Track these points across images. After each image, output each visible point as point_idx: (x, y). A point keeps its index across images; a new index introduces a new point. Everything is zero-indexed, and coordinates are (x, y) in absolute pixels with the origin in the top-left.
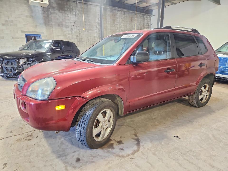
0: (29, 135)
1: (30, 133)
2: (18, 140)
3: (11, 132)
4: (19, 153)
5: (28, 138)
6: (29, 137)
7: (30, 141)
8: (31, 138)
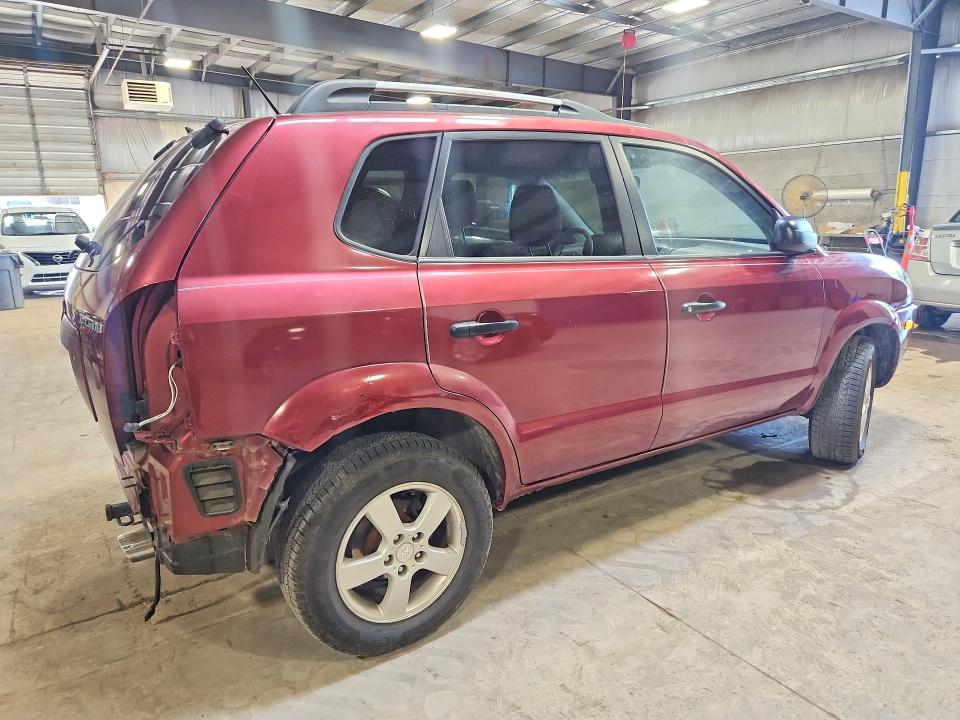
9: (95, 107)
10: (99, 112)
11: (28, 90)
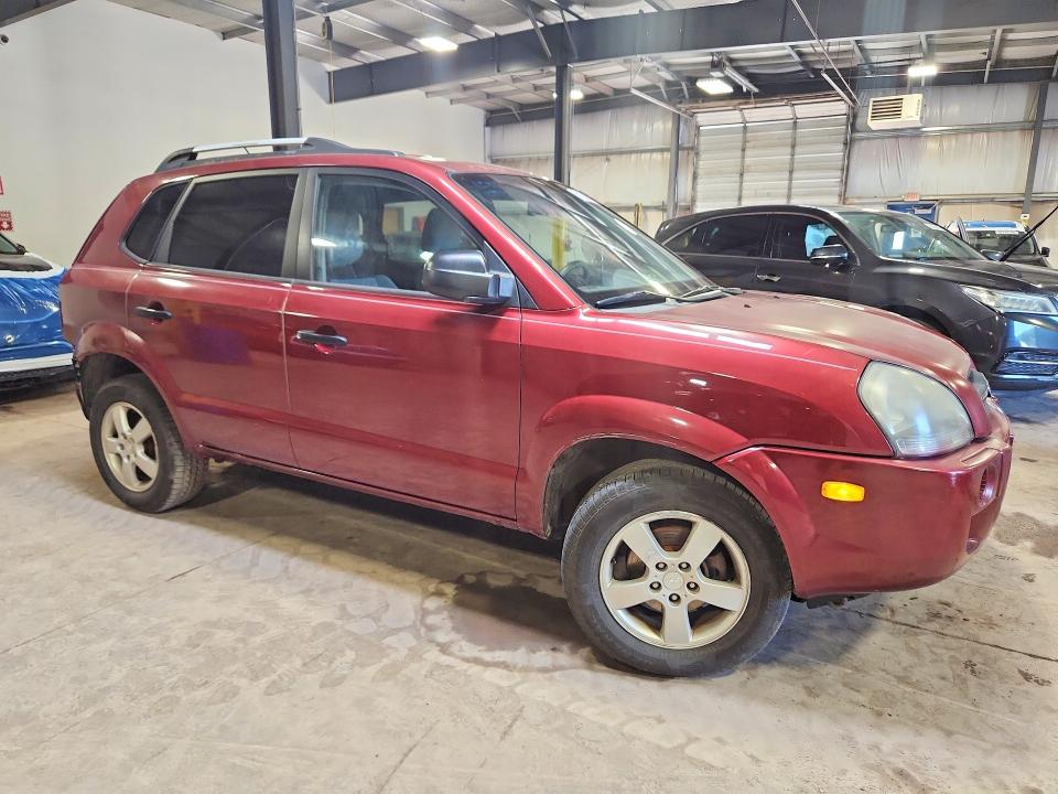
0: (941, 621)
1: (935, 626)
2: (990, 624)
3: (1027, 677)
4: (988, 586)
5: (951, 612)
6: (944, 613)
7: (944, 599)
8: (939, 607)
9: (854, 129)
10: (857, 135)
11: (795, 123)
